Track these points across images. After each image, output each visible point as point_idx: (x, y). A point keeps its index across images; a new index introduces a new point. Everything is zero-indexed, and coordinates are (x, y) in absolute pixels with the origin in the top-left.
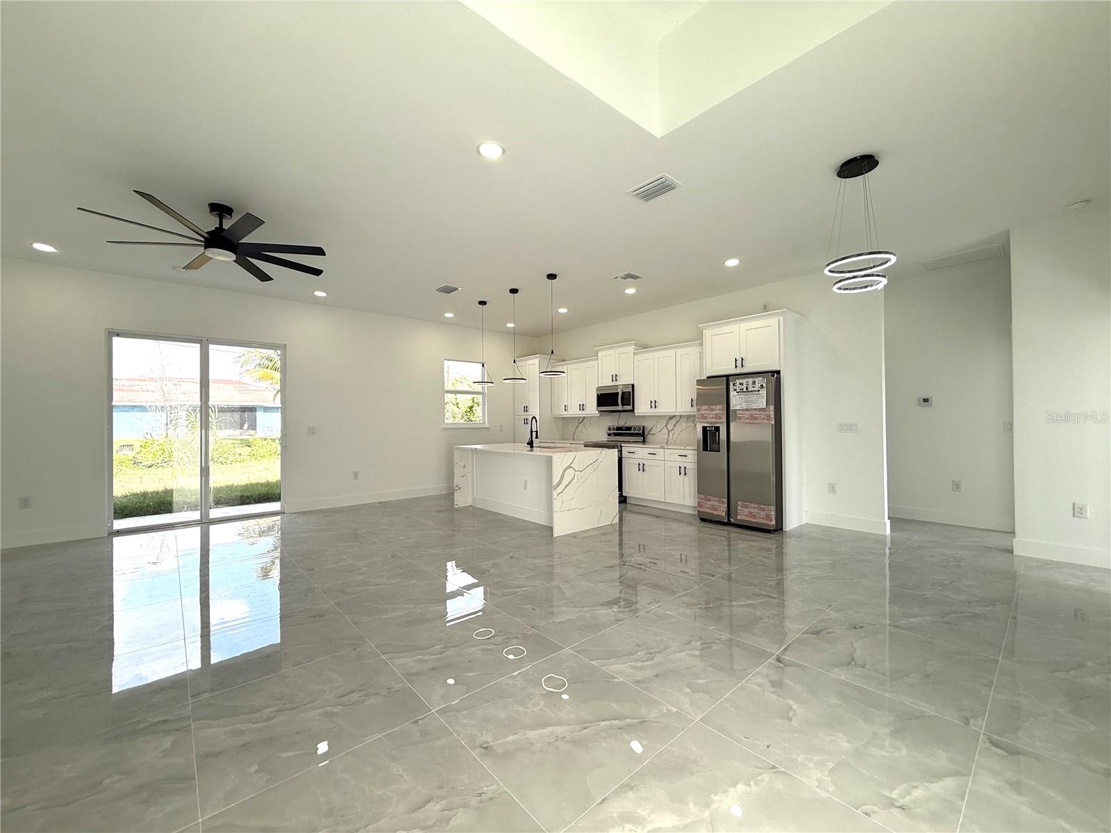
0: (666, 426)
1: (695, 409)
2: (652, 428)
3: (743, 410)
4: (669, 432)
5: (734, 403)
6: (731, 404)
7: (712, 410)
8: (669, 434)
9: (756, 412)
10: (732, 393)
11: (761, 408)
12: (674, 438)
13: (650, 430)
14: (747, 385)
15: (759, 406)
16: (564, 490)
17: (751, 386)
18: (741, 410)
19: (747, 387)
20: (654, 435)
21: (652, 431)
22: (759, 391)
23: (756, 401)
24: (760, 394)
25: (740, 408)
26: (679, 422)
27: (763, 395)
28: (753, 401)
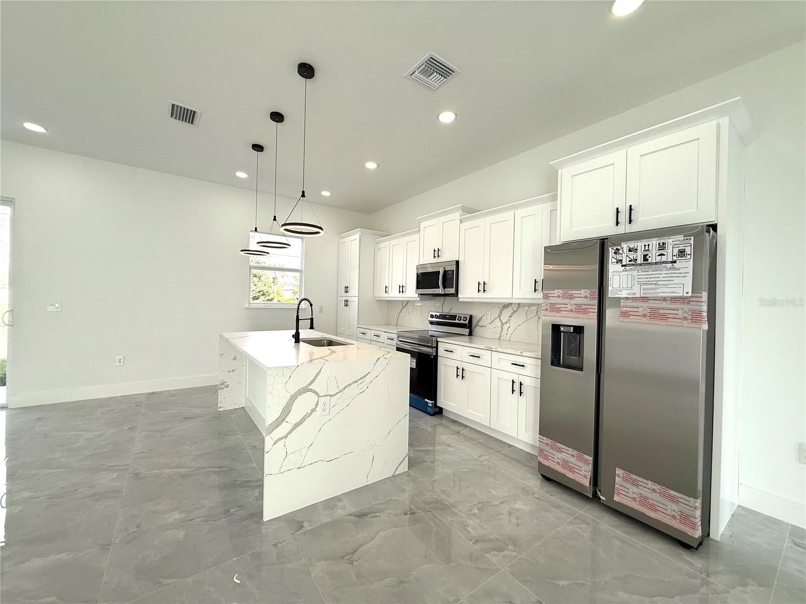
1: (540, 295)
2: (481, 319)
3: (634, 299)
4: (502, 324)
5: (616, 285)
6: (610, 288)
7: (571, 297)
9: (665, 305)
10: (613, 268)
11: (678, 297)
12: (510, 332)
13: (479, 321)
14: (646, 253)
15: (673, 292)
16: (290, 433)
17: (654, 252)
18: (632, 298)
19: (645, 256)
20: (484, 328)
21: (481, 322)
22: (675, 262)
23: (665, 283)
24: (679, 269)
25: (628, 294)
26: (517, 312)
27: (685, 270)
28: (659, 283)
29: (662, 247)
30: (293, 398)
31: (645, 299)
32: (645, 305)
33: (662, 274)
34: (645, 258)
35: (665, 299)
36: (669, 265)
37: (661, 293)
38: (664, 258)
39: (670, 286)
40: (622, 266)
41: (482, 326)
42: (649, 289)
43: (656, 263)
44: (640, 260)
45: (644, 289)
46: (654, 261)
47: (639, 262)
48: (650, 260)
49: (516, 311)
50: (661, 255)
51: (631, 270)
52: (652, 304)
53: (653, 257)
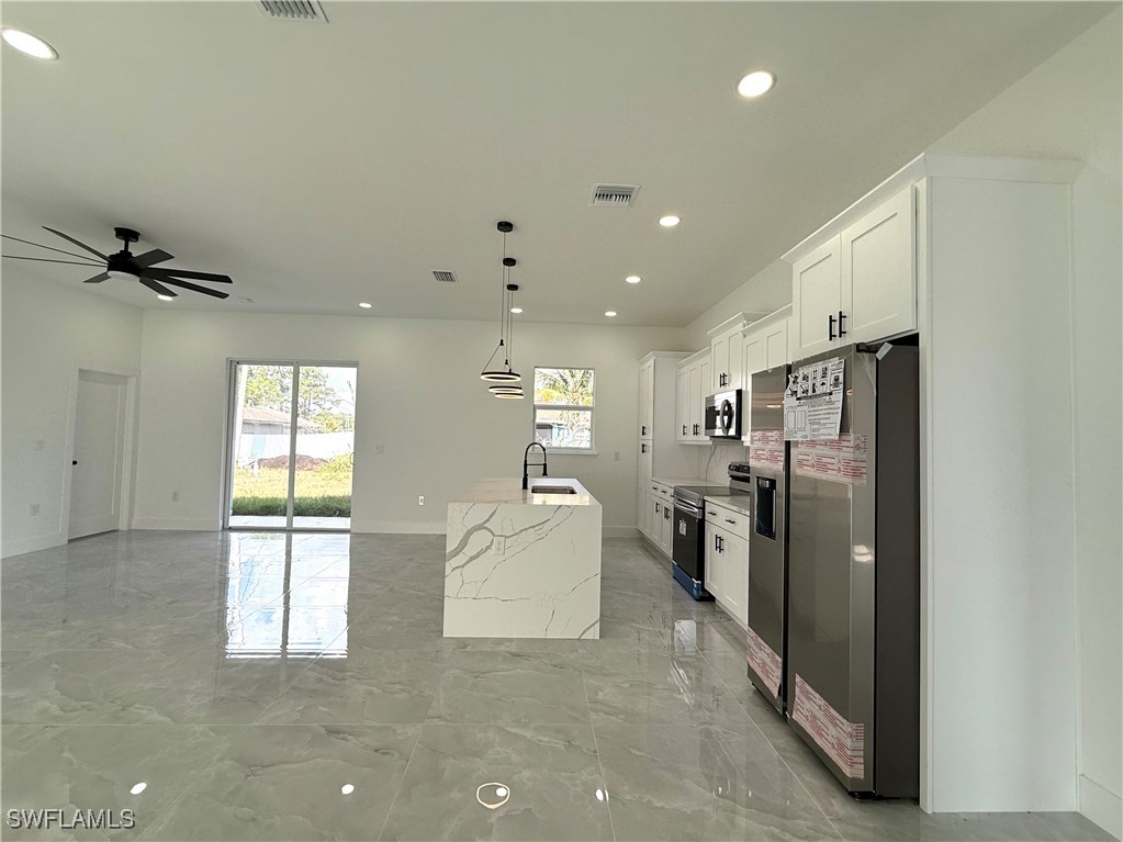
5: (791, 425)
10: (790, 402)
11: (831, 441)
14: (814, 382)
15: (829, 434)
16: (466, 564)
17: (819, 380)
19: (813, 386)
22: (831, 394)
23: (825, 421)
24: (833, 403)
27: (838, 404)
29: (824, 373)
30: (469, 533)
31: (813, 444)
32: (814, 451)
33: (823, 410)
35: (825, 444)
36: (828, 398)
37: (822, 434)
38: (825, 389)
39: (828, 426)
40: (798, 399)
42: (816, 430)
43: (820, 395)
44: (810, 391)
45: (813, 430)
47: (809, 394)
48: (816, 391)
50: (823, 384)
51: (804, 404)
52: (818, 450)
53: (819, 387)
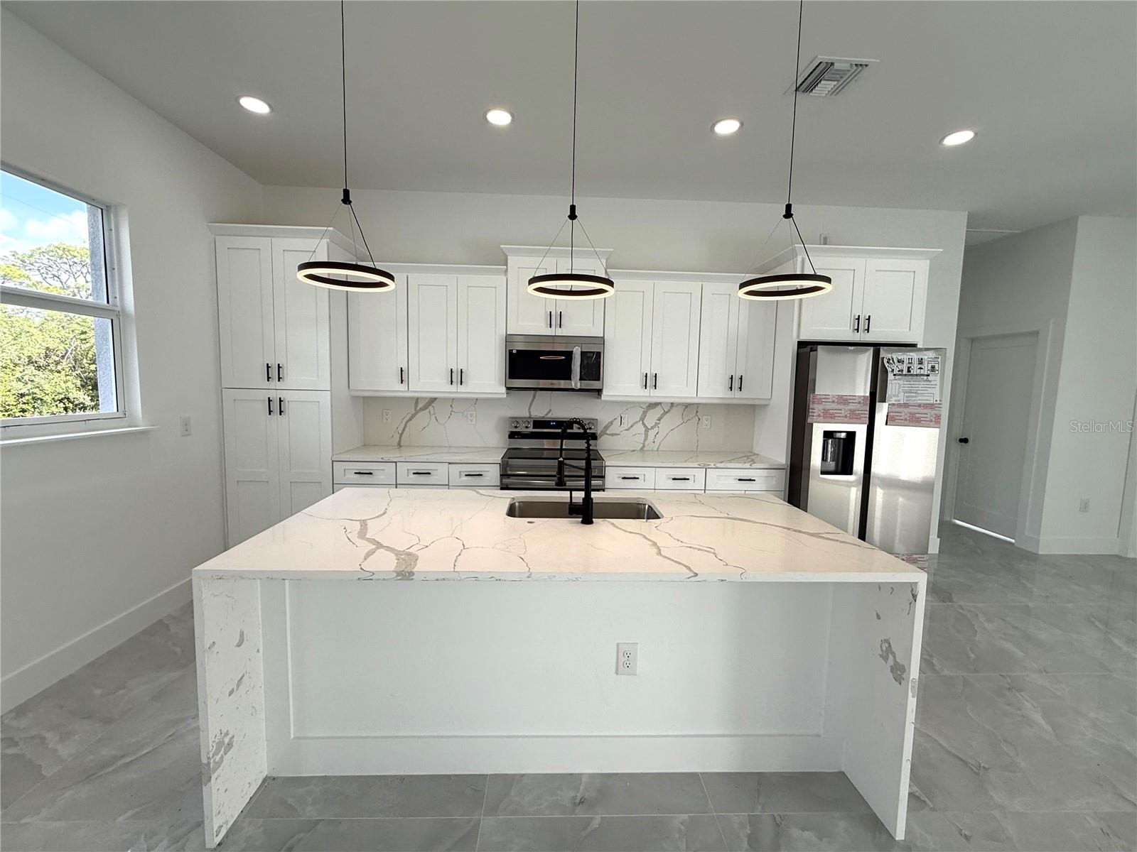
0: (642, 419)
2: (611, 423)
3: (899, 406)
4: (647, 430)
7: (846, 402)
8: (646, 436)
9: (920, 410)
11: (929, 404)
12: (658, 441)
13: (607, 427)
14: (909, 365)
15: (928, 400)
17: (916, 365)
18: (898, 404)
19: (909, 368)
20: (615, 437)
21: (610, 429)
22: (928, 375)
23: (923, 392)
24: (930, 381)
25: (896, 401)
26: (668, 414)
27: (935, 383)
28: (919, 392)
29: (921, 361)
31: (906, 405)
32: (906, 410)
33: (920, 384)
34: (909, 371)
35: (920, 406)
36: (925, 378)
37: (919, 400)
38: (922, 372)
39: (924, 395)
40: (894, 375)
41: (612, 435)
42: (911, 397)
43: (917, 375)
44: (905, 372)
45: (908, 397)
46: (915, 373)
47: (904, 373)
48: (912, 372)
49: (667, 412)
50: (921, 368)
51: (900, 380)
52: (912, 410)
53: (915, 371)
